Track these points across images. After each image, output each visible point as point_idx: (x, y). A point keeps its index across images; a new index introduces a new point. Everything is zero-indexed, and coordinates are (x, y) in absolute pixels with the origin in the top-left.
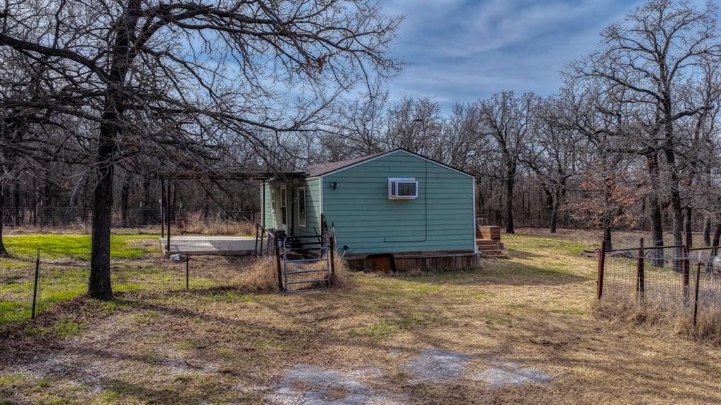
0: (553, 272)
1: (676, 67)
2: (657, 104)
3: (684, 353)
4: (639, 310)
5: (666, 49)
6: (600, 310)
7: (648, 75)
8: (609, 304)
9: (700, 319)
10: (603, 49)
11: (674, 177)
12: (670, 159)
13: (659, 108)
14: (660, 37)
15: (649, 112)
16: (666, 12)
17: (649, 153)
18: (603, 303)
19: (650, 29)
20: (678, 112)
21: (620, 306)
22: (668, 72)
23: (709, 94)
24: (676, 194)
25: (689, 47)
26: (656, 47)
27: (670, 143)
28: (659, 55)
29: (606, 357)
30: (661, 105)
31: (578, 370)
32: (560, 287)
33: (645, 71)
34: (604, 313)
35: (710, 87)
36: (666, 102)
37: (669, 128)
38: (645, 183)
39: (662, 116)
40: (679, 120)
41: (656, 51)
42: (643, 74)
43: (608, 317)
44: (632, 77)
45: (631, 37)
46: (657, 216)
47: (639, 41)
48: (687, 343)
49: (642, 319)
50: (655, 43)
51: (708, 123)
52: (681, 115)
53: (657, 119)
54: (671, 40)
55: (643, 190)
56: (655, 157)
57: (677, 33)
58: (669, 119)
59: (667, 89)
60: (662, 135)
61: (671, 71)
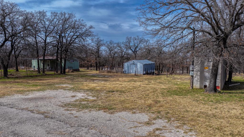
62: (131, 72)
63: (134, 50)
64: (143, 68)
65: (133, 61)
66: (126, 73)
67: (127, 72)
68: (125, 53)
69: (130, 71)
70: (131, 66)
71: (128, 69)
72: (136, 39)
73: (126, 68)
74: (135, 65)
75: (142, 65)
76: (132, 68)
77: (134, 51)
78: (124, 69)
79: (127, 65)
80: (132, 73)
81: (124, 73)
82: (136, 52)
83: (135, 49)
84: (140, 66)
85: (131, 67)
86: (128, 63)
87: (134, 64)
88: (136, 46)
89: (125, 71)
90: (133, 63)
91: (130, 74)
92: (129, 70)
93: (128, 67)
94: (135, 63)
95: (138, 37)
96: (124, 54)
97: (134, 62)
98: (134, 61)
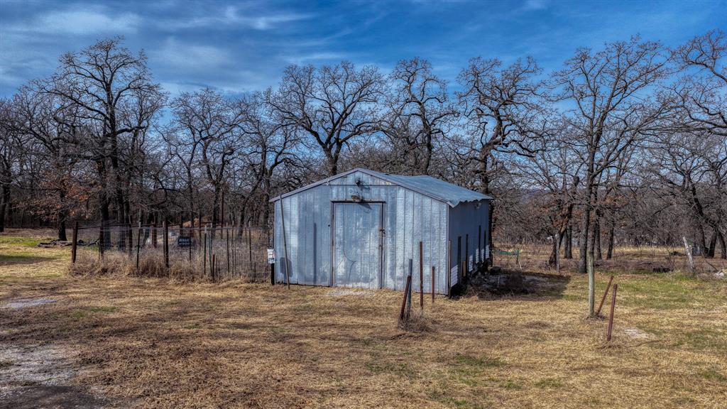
0: (21, 257)
1: (119, 96)
2: (104, 121)
3: (131, 283)
4: (102, 265)
5: (111, 81)
6: (75, 270)
7: (99, 100)
8: (81, 265)
9: (140, 264)
10: (61, 72)
11: (118, 178)
12: (115, 166)
13: (105, 124)
14: (107, 71)
15: (98, 126)
16: (112, 53)
17: (99, 159)
18: (77, 265)
19: (100, 64)
20: (119, 129)
21: (89, 265)
22: (112, 98)
23: (141, 115)
24: (120, 192)
25: (128, 82)
26: (104, 78)
27: (115, 152)
28: (106, 83)
29: (87, 289)
30: (108, 122)
31: (70, 295)
32: (34, 264)
33: (97, 96)
34: (78, 272)
35: (142, 110)
36: (111, 120)
37: (114, 142)
38: (95, 183)
39: (109, 131)
40: (121, 135)
41: (105, 82)
42: (95, 98)
43: (81, 274)
44: (85, 99)
45: (86, 67)
46: (105, 210)
47: (91, 71)
48: (134, 279)
49: (104, 271)
50: (104, 75)
51: (140, 137)
52: (122, 131)
53: (104, 133)
54: (115, 74)
55: (94, 189)
56: (103, 163)
57: (119, 70)
58: (114, 134)
59: (113, 112)
60: (108, 146)
61: (115, 97)
62: (341, 270)
63: (327, 136)
64: (444, 238)
65: (351, 180)
66: (295, 277)
67: (300, 271)
68: (281, 158)
69: (324, 267)
70: (333, 217)
71: (310, 247)
72: (334, 81)
73: (294, 241)
74: (376, 209)
75: (437, 214)
76: (351, 242)
77: (328, 140)
78: (279, 245)
79: (305, 208)
80: (346, 280)
81: (280, 276)
82: (340, 145)
83: (334, 130)
84: (422, 220)
85: (339, 230)
86: (309, 197)
87: (363, 202)
88: (341, 111)
89: (286, 264)
90: (352, 192)
91: (328, 293)
92: (324, 252)
93: (311, 229)
94: (374, 191)
95: (346, 68)
96: (276, 160)
97: (368, 188)
98: (367, 179)
